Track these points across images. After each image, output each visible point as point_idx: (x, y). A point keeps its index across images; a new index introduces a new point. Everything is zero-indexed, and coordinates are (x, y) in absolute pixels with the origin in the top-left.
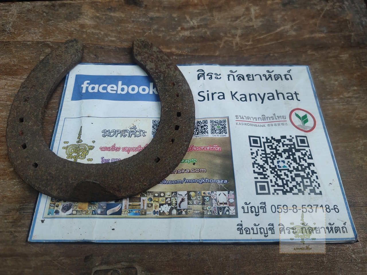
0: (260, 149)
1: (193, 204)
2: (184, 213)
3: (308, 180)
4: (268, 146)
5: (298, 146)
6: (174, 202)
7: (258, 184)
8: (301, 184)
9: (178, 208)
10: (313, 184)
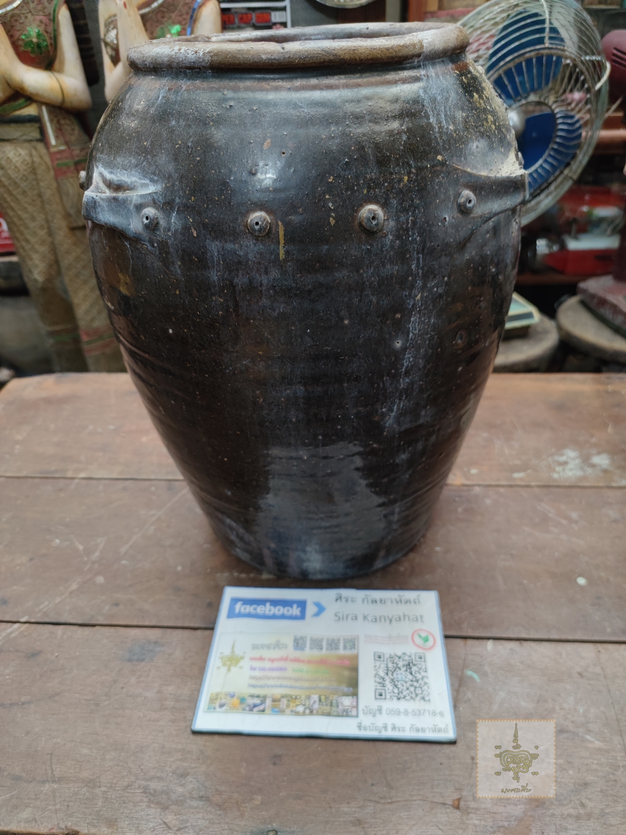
0: (383, 663)
1: (322, 705)
2: (315, 712)
3: (420, 689)
4: (391, 661)
5: (416, 661)
6: (307, 703)
7: (378, 691)
8: (414, 692)
9: (310, 708)
10: (424, 693)
